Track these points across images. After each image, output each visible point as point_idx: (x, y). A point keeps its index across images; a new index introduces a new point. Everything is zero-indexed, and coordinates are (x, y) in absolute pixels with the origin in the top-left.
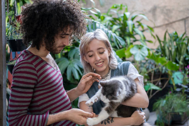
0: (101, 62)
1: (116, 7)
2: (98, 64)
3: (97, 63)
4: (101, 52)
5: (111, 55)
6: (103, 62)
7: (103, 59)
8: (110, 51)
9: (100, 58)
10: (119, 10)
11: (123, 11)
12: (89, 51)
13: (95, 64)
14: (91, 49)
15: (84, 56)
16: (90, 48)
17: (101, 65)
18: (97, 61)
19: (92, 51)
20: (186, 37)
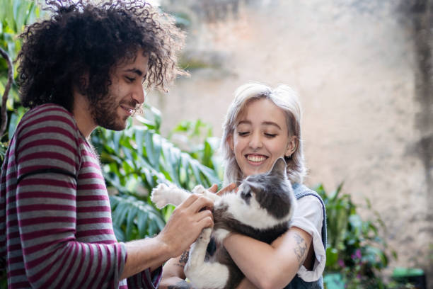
0: (260, 155)
1: (185, 129)
2: (251, 159)
3: (250, 155)
4: (270, 133)
6: (267, 157)
7: (270, 152)
10: (192, 136)
11: (202, 139)
12: (243, 119)
14: (250, 117)
16: (247, 114)
17: (258, 162)
18: (251, 148)
19: (249, 122)
20: (345, 196)
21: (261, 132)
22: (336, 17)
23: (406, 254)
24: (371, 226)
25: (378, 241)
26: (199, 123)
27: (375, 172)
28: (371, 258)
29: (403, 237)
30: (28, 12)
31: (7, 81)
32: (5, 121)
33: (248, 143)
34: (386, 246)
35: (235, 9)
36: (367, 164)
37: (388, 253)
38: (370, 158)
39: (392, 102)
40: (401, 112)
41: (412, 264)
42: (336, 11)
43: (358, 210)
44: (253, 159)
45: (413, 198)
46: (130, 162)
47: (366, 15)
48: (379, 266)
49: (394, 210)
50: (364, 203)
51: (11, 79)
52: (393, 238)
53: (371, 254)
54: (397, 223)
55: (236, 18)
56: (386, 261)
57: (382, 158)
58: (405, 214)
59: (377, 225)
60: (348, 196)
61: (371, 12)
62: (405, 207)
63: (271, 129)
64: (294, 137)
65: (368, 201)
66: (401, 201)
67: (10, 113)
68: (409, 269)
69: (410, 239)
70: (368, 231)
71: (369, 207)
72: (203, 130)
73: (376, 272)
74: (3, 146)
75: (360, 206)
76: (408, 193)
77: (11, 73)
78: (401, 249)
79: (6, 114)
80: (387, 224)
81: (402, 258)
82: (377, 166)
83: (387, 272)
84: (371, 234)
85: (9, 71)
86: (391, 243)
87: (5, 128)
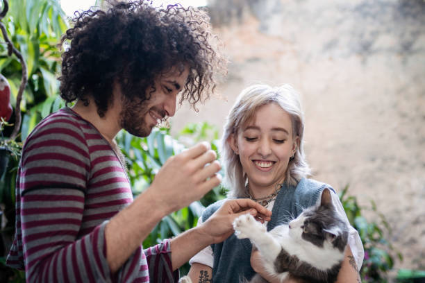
0: (268, 162)
1: (191, 132)
2: (259, 165)
3: (259, 161)
4: (278, 139)
5: (295, 154)
8: (296, 146)
9: (270, 152)
10: (199, 138)
12: (251, 124)
13: (254, 161)
15: (233, 135)
16: (255, 120)
17: (266, 168)
18: (260, 154)
20: (350, 198)
21: (269, 138)
22: (339, 22)
23: (409, 256)
24: (376, 229)
25: (383, 243)
26: (205, 126)
27: (378, 175)
28: (377, 260)
29: (407, 239)
30: (40, 15)
31: (20, 83)
32: (18, 121)
33: (257, 150)
34: (391, 248)
35: (239, 14)
36: (371, 166)
37: (393, 254)
38: (373, 160)
39: (395, 106)
40: (403, 115)
41: (416, 266)
42: (339, 16)
43: (363, 212)
44: (262, 165)
45: (416, 201)
46: (140, 164)
47: (369, 19)
48: (384, 268)
49: (398, 212)
50: (370, 205)
51: (25, 79)
52: (396, 240)
53: (376, 255)
54: (400, 226)
55: (240, 22)
56: (390, 263)
57: (385, 160)
58: (408, 217)
59: (382, 227)
60: (354, 198)
61: (374, 17)
62: (409, 209)
63: (279, 135)
64: (297, 137)
65: (373, 203)
66: (404, 203)
67: (23, 114)
68: (414, 271)
69: (413, 241)
70: (373, 233)
71: (374, 209)
72: (210, 132)
73: (382, 275)
74: (17, 146)
75: (366, 208)
76: (412, 195)
77: (25, 73)
78: (405, 251)
79: (20, 114)
80: (391, 225)
81: (407, 261)
82: (380, 169)
83: (392, 274)
84: (376, 236)
85: (23, 72)
86: (395, 245)
87: (18, 128)
